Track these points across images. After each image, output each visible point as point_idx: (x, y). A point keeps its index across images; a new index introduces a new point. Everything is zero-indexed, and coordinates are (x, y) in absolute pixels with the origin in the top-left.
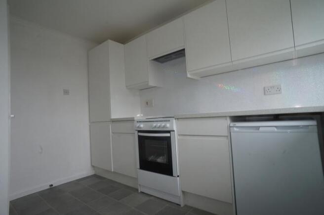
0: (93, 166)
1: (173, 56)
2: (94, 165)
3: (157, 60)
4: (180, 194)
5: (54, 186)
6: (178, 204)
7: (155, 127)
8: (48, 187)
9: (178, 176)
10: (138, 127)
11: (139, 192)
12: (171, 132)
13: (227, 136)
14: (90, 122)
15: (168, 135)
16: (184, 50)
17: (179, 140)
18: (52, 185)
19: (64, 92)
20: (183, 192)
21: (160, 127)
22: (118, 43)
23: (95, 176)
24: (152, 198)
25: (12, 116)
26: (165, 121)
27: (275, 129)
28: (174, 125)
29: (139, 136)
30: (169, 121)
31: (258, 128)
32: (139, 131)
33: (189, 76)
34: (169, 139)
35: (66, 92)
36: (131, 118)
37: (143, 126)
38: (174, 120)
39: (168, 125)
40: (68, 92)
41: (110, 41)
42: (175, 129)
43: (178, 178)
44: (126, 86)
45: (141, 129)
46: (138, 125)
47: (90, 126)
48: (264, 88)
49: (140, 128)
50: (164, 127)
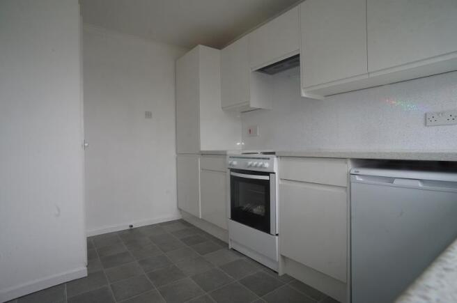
0: (180, 210)
1: (286, 65)
2: (181, 208)
3: (262, 70)
4: (278, 258)
5: (134, 227)
6: (275, 272)
7: (251, 166)
8: (128, 228)
9: (277, 235)
10: (230, 165)
11: (230, 248)
12: (271, 175)
13: (346, 187)
14: (177, 153)
15: (266, 178)
16: (298, 55)
17: (280, 186)
18: (132, 226)
19: (146, 114)
20: (283, 257)
21: (256, 166)
22: (212, 49)
23: (182, 222)
24: (244, 258)
25: (86, 145)
26: (263, 159)
27: (420, 185)
28: (274, 165)
29: (231, 176)
30: (269, 159)
31: (391, 180)
32: (232, 170)
33: (304, 95)
34: (267, 183)
35: (148, 115)
36: (223, 151)
37: (236, 164)
38: (275, 159)
39: (267, 165)
40: (151, 115)
41: (200, 46)
42: (275, 170)
43: (277, 237)
44: (222, 108)
45: (234, 168)
46: (230, 162)
47: (177, 159)
48: (426, 114)
49: (233, 165)
50: (261, 167)
